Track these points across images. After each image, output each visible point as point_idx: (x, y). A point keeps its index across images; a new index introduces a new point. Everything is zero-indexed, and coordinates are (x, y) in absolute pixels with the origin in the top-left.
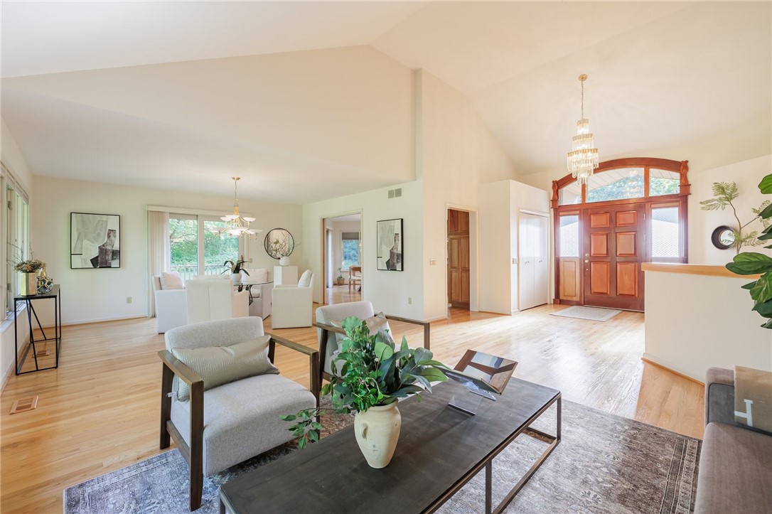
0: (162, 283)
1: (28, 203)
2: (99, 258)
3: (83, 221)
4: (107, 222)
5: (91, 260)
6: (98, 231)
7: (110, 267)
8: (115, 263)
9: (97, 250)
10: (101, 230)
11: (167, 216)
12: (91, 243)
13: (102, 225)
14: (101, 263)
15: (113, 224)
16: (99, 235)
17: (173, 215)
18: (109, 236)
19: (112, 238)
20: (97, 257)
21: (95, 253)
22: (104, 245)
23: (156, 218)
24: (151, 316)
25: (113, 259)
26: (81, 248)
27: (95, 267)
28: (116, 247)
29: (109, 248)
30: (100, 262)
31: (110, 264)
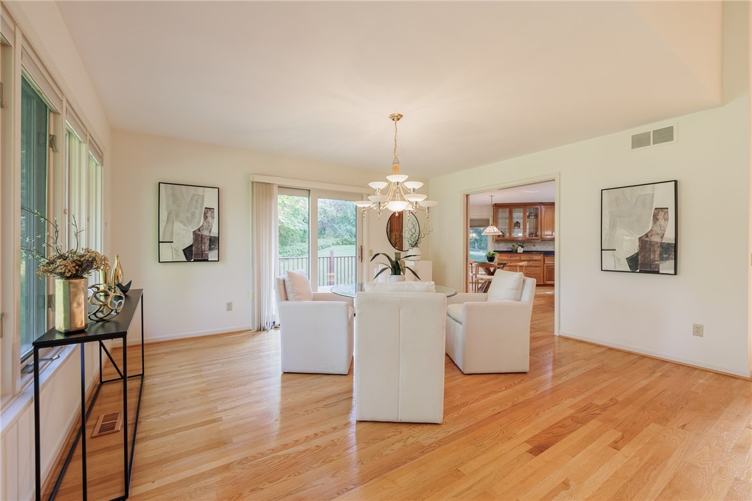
0: (289, 289)
1: (102, 165)
2: (194, 248)
3: (173, 195)
4: (203, 197)
5: (184, 250)
6: (193, 210)
7: (207, 260)
8: (212, 255)
9: (191, 236)
10: (196, 208)
11: (276, 189)
12: (183, 227)
13: (197, 201)
14: (197, 254)
15: (210, 200)
16: (193, 214)
17: (283, 189)
18: (206, 217)
19: (210, 219)
20: (191, 246)
21: (189, 241)
22: (199, 230)
23: (262, 191)
24: (256, 329)
25: (210, 249)
26: (172, 234)
27: (188, 260)
28: (214, 233)
29: (206, 233)
30: (194, 254)
31: (207, 255)
